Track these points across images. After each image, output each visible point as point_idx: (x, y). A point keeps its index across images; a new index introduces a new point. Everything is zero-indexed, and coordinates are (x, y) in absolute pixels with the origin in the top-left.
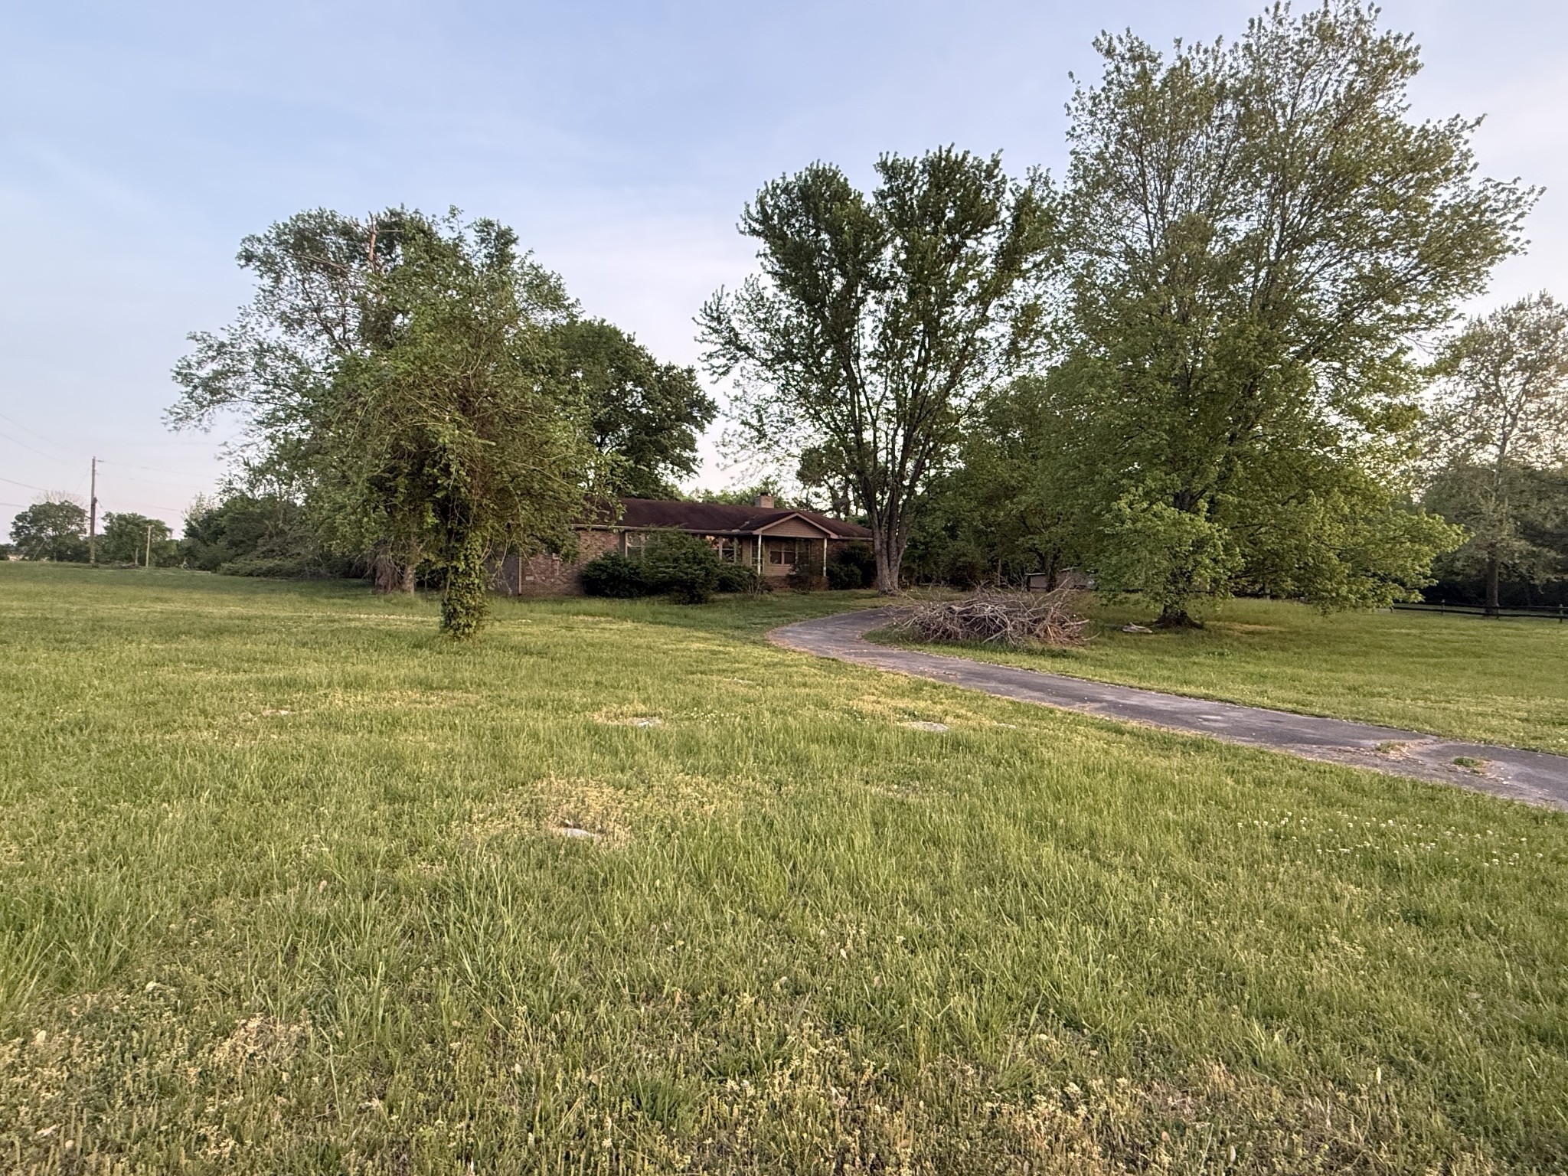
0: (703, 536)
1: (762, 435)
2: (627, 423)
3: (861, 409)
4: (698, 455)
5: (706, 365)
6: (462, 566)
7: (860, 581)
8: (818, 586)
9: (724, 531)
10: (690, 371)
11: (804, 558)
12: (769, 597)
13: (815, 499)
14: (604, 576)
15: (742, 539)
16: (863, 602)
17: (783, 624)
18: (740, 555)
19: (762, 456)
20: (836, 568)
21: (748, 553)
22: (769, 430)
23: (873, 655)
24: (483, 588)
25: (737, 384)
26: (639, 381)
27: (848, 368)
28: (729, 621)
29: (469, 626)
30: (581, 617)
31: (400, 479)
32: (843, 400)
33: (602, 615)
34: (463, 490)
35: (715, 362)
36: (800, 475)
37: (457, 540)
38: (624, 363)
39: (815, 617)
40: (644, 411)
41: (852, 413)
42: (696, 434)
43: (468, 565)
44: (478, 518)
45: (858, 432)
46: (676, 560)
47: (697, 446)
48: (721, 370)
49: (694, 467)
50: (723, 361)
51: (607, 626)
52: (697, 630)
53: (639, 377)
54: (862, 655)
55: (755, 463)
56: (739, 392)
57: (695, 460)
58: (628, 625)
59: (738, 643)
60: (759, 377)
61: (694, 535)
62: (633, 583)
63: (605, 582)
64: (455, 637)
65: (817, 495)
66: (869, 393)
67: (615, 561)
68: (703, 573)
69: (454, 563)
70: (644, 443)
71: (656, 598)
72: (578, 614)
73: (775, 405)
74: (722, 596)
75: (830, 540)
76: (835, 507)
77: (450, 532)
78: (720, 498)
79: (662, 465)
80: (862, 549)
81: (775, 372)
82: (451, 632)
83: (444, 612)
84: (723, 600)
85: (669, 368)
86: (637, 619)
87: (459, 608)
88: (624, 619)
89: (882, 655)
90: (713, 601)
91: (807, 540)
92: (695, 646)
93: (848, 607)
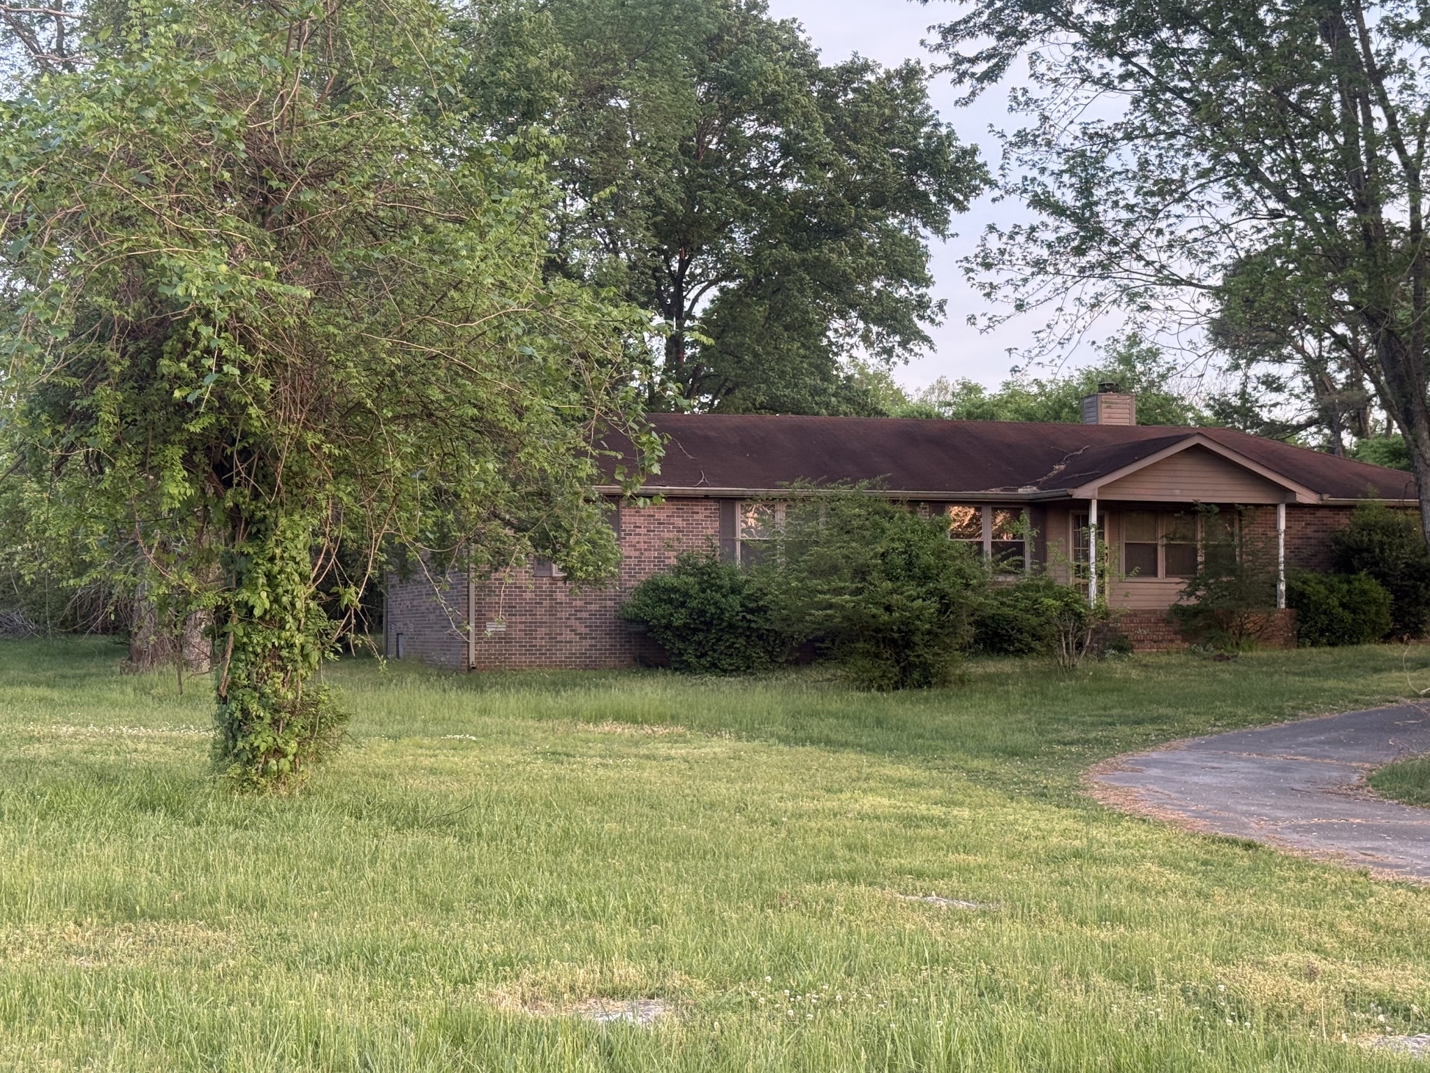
0: (939, 506)
1: (1091, 231)
2: (745, 218)
3: (1373, 141)
4: (933, 294)
5: (943, 59)
6: (261, 602)
7: (1387, 621)
8: (1264, 635)
9: (995, 492)
10: (910, 74)
11: (1220, 559)
12: (1118, 667)
13: (1268, 397)
14: (680, 618)
15: (1041, 509)
16: (1391, 680)
17: (1146, 743)
18: (1041, 554)
19: (1093, 287)
20: (1316, 587)
21: (1060, 549)
22: (1109, 217)
23: (1371, 831)
24: (315, 656)
25: (1021, 101)
26: (771, 109)
27: (1334, 31)
28: (993, 736)
29: (278, 752)
30: (606, 727)
31: (103, 390)
32: (1323, 123)
33: (661, 719)
34: (253, 411)
35: (968, 47)
36: (1222, 333)
37: (252, 537)
38: (735, 64)
39: (1245, 721)
40: (791, 185)
41: (1349, 151)
42: (929, 239)
43: (276, 600)
44: (296, 479)
45: (1368, 203)
46: (861, 573)
47: (931, 268)
48: (981, 67)
49: (921, 325)
50: (986, 42)
51: (663, 749)
52: (899, 759)
53: (772, 99)
54: (1346, 832)
55: (1070, 308)
56: (1030, 121)
57: (922, 304)
58: (721, 746)
59: (993, 795)
60: (1087, 78)
61: (914, 503)
62: (750, 634)
63: (683, 633)
64: (245, 782)
65: (1272, 384)
66: (1394, 98)
67: (707, 577)
68: (933, 605)
69: (244, 595)
70: (786, 270)
71: (813, 674)
72: (599, 717)
73: (1126, 148)
74: (993, 666)
75: (1294, 508)
76: (1327, 417)
77: (234, 515)
78: (1001, 403)
79: (837, 324)
80: (1389, 530)
81: (1127, 58)
82: (235, 770)
83: (219, 717)
84: (988, 678)
85: (853, 71)
86: (748, 729)
87: (254, 707)
88: (712, 728)
89: (1400, 834)
90: (962, 681)
91: (1227, 509)
92: (869, 802)
93: (1344, 695)
